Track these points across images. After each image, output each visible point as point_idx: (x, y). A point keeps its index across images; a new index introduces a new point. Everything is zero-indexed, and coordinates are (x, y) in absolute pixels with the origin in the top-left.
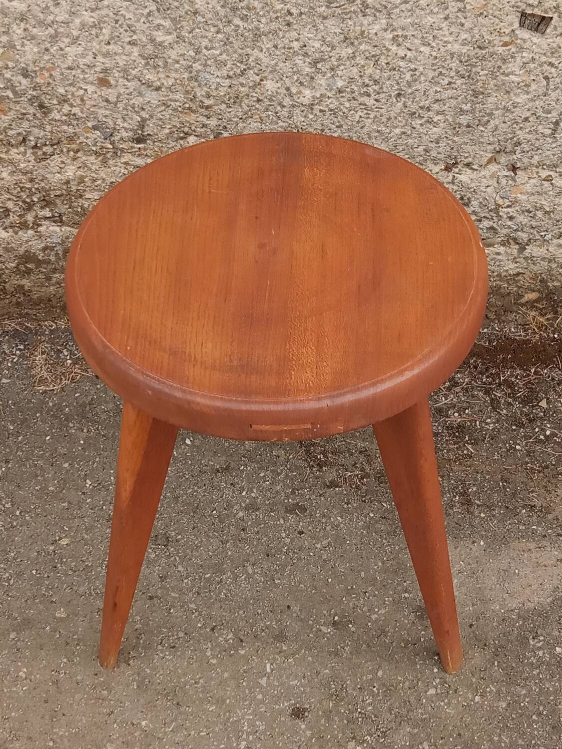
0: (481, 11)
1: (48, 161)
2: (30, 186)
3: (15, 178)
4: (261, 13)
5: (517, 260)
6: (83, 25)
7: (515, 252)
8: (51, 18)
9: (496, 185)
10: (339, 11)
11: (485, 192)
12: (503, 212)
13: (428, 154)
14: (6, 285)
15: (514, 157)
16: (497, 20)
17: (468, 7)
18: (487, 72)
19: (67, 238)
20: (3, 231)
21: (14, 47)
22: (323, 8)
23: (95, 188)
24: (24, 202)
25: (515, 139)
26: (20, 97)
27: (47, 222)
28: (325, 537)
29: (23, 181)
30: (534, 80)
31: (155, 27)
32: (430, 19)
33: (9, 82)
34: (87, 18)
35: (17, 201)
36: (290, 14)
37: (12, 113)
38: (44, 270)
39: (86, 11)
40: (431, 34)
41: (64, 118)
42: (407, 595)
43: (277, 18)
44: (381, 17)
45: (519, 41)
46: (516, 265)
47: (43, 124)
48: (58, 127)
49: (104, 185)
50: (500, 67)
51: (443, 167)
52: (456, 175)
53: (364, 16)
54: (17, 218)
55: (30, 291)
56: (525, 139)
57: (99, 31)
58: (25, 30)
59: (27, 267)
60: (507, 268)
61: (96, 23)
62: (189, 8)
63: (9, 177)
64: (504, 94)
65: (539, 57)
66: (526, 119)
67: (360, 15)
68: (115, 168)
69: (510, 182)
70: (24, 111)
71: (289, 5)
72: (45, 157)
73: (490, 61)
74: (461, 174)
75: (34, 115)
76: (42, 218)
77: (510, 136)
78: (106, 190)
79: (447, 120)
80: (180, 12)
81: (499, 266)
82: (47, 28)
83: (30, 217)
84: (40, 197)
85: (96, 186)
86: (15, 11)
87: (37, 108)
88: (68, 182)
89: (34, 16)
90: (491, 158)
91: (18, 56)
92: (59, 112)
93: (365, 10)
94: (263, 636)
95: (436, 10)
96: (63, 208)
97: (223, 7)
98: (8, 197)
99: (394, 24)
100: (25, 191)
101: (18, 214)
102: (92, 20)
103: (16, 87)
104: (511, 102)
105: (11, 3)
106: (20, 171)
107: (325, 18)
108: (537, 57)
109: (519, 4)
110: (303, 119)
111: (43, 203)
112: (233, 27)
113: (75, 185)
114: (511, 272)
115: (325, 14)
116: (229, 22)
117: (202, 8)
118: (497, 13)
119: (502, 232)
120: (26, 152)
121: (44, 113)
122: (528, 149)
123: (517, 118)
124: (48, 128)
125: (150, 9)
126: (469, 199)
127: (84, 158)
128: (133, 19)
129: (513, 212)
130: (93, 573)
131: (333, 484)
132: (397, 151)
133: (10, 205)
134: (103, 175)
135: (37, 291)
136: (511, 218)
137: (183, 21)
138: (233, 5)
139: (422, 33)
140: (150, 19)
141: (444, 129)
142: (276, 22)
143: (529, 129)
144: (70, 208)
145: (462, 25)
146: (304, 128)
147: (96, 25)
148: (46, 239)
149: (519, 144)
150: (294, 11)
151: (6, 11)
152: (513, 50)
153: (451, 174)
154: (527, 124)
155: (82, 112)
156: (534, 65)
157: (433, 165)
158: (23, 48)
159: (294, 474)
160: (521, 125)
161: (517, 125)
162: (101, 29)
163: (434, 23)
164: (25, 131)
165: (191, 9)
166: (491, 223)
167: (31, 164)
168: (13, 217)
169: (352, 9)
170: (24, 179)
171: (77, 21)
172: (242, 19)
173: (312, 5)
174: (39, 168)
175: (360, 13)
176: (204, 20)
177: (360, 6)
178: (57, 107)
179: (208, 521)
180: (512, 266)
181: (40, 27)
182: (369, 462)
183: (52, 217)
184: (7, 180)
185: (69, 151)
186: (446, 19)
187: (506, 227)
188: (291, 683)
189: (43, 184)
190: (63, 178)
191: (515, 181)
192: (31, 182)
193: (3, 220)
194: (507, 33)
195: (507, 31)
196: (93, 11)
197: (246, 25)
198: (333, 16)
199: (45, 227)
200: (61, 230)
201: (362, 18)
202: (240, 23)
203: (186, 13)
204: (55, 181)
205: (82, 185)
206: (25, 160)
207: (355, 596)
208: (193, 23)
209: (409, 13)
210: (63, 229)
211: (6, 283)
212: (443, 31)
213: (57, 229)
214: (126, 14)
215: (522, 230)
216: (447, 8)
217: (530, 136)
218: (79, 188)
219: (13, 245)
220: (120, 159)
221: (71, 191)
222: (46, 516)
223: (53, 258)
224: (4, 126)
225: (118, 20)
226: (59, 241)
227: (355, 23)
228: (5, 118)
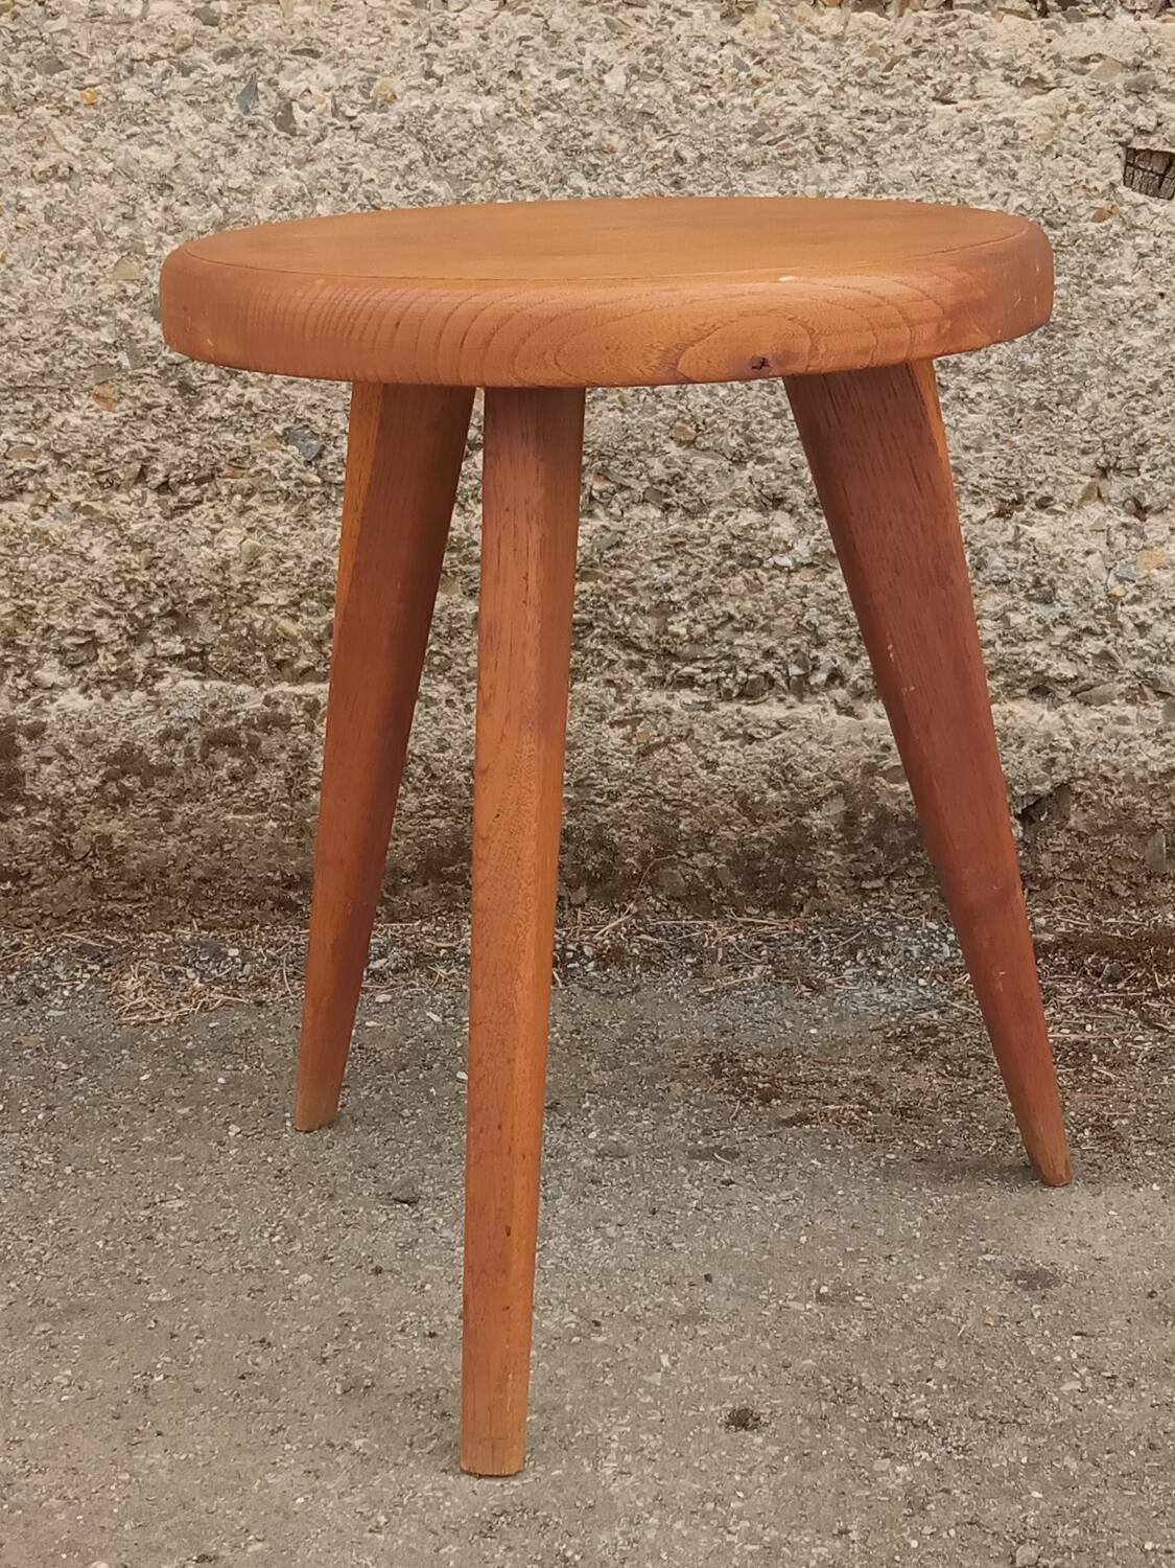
0: (1048, 143)
1: (189, 515)
2: (147, 579)
3: (117, 558)
4: (624, 160)
5: (1166, 736)
6: (279, 196)
7: (1159, 715)
8: (218, 182)
9: (1105, 549)
10: (773, 151)
11: (1083, 566)
12: (1124, 613)
13: (961, 479)
14: (73, 837)
15: (1138, 480)
16: (1081, 164)
17: (1022, 135)
18: (1068, 279)
19: (214, 706)
20: (81, 697)
21: (140, 250)
22: (744, 146)
23: (282, 578)
24: (132, 618)
25: (1136, 436)
26: (144, 366)
27: (174, 669)
28: (786, 1187)
29: (134, 565)
30: (1162, 295)
31: (418, 196)
32: (950, 164)
33: (124, 330)
34: (288, 179)
35: (117, 617)
36: (681, 160)
37: (127, 402)
38: (158, 794)
39: (288, 166)
40: (953, 196)
41: (228, 412)
42: (988, 1257)
43: (654, 169)
44: (855, 164)
45: (1125, 208)
46: (1164, 749)
47: (185, 430)
48: (214, 436)
49: (298, 571)
50: (1092, 267)
51: (993, 510)
52: (1021, 526)
53: (822, 161)
54: (114, 660)
55: (124, 850)
56: (1157, 436)
57: (310, 210)
58: (166, 209)
59: (122, 788)
60: (1145, 758)
61: (306, 190)
62: (485, 153)
63: (106, 556)
64: (1106, 329)
65: (1169, 242)
66: (1155, 387)
67: (816, 159)
68: (323, 530)
69: (1134, 540)
70: (149, 401)
71: (677, 142)
72: (183, 507)
73: (1072, 254)
74: (1030, 524)
75: (169, 408)
76: (164, 658)
77: (1126, 428)
78: (303, 584)
79: (996, 392)
80: (468, 163)
81: (1127, 753)
82: (208, 206)
83: (139, 659)
84: (165, 606)
85: (283, 574)
86: (150, 169)
87: (177, 392)
88: (224, 566)
89: (186, 179)
90: (1090, 487)
91: (146, 270)
92: (218, 401)
93: (824, 147)
94: (650, 1317)
95: (960, 144)
96: (208, 631)
97: (551, 148)
98: (98, 607)
99: (881, 176)
100: (135, 590)
101: (116, 649)
102: (297, 184)
103: (138, 341)
104: (1122, 347)
105: (143, 152)
106: (130, 542)
107: (748, 166)
108: (1163, 242)
109: (1120, 126)
110: (706, 400)
111: (171, 622)
112: (569, 191)
113: (239, 574)
114: (1153, 767)
115: (747, 159)
116: (561, 181)
117: (511, 151)
118: (1078, 147)
119: (1127, 666)
120: (144, 498)
121: (189, 402)
122: (1164, 461)
123: (1134, 383)
124: (195, 439)
125: (411, 156)
126: (1051, 582)
127: (262, 510)
128: (377, 181)
129: (1145, 613)
130: (240, 1243)
131: (803, 1119)
133: (101, 626)
134: (298, 545)
135: (139, 850)
136: (1142, 628)
137: (473, 182)
138: (570, 143)
139: (936, 195)
140: (410, 178)
141: (989, 414)
142: (653, 178)
143: (1162, 411)
144: (225, 630)
145: (1013, 175)
146: (708, 420)
147: (304, 195)
148: (168, 713)
149: (1143, 447)
150: (688, 154)
151: (132, 168)
152: (1116, 228)
153: (1010, 526)
154: (1159, 400)
155: (263, 399)
156: (1160, 260)
157: (973, 507)
158: (158, 252)
159: (706, 1111)
160: (1146, 402)
161: (1137, 401)
162: (314, 203)
163: (958, 171)
164: (147, 449)
165: (490, 156)
166: (1102, 643)
167: (153, 522)
168: (105, 658)
169: (799, 147)
170: (136, 560)
171: (269, 188)
172: (587, 175)
173: (721, 139)
174: (168, 531)
175: (814, 153)
176: (515, 177)
177: (816, 139)
178: (215, 387)
180: (1156, 751)
181: (197, 202)
182: (876, 1093)
183: (187, 657)
184: (102, 563)
185: (232, 494)
186: (981, 162)
187: (1133, 653)
188: (724, 1379)
189: (173, 572)
190: (216, 556)
191: (1143, 536)
192: (147, 568)
193: (83, 668)
194: (1100, 190)
195: (1101, 186)
196: (300, 164)
197: (594, 187)
198: (764, 163)
199: (170, 680)
200: (203, 687)
201: (818, 166)
202: (584, 184)
203: (480, 164)
204: (200, 562)
205: (254, 571)
206: (141, 516)
207: (865, 1260)
208: (493, 186)
209: (910, 153)
210: (207, 686)
211: (73, 829)
212: (977, 189)
213: (195, 685)
214: (363, 169)
215: (1168, 659)
216: (982, 139)
217: (1166, 427)
218: (248, 580)
219: (99, 728)
220: (334, 510)
221: (230, 588)
223: (179, 761)
224: (105, 435)
225: (348, 184)
226: (196, 713)
227: (805, 177)
228: (109, 416)
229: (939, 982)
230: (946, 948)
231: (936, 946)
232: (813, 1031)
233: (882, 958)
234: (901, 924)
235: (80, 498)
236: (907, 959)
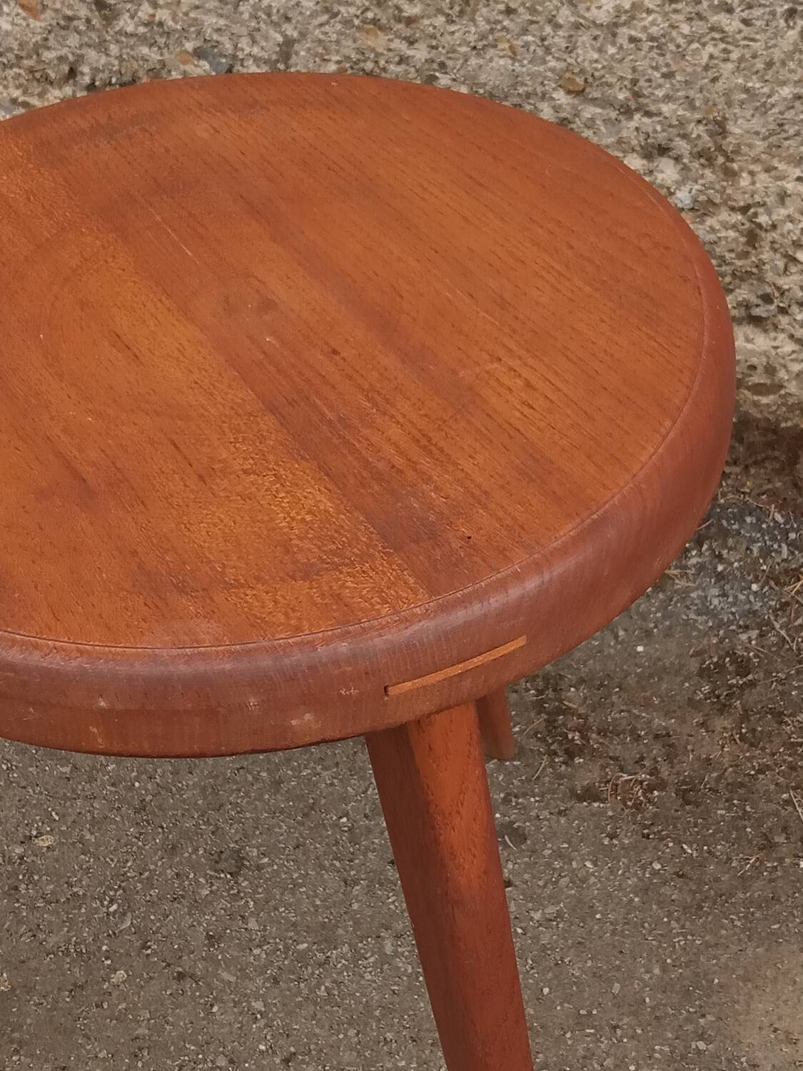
28: (554, 899)
37: (48, 14)
41: (142, 30)
42: (702, 1045)
47: (104, 41)
48: (132, 49)
70: (70, 13)
75: (88, 21)
87: (94, 7)
92: (132, 17)
110: (596, 56)
121: (106, 18)
124: (114, 49)
130: (83, 910)
131: (590, 794)
132: (785, 135)
146: (597, 74)
155: (174, 20)
159: (516, 763)
164: (73, 54)
178: (128, 6)
179: (328, 837)
182: (670, 758)
207: (592, 1031)
222: (25, 788)
224: (34, 40)
228: (36, 24)
229: (771, 588)
230: (785, 548)
231: (776, 546)
232: (640, 649)
233: (725, 552)
234: (750, 514)
235: (16, 93)
236: (747, 556)
